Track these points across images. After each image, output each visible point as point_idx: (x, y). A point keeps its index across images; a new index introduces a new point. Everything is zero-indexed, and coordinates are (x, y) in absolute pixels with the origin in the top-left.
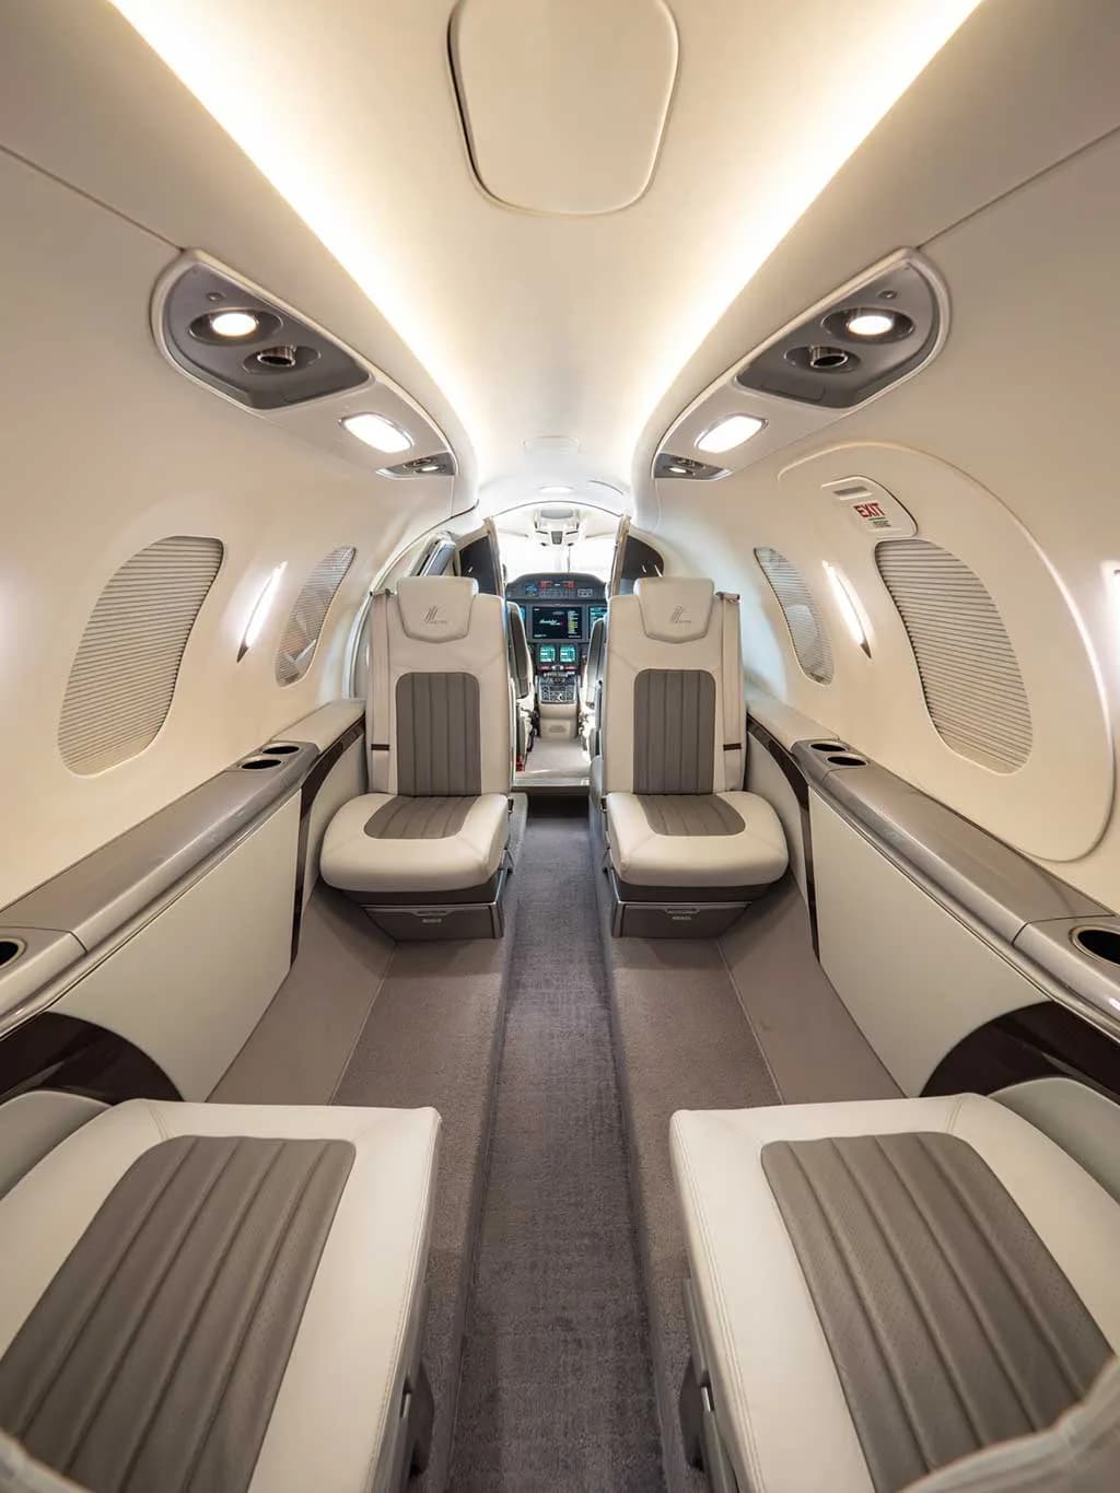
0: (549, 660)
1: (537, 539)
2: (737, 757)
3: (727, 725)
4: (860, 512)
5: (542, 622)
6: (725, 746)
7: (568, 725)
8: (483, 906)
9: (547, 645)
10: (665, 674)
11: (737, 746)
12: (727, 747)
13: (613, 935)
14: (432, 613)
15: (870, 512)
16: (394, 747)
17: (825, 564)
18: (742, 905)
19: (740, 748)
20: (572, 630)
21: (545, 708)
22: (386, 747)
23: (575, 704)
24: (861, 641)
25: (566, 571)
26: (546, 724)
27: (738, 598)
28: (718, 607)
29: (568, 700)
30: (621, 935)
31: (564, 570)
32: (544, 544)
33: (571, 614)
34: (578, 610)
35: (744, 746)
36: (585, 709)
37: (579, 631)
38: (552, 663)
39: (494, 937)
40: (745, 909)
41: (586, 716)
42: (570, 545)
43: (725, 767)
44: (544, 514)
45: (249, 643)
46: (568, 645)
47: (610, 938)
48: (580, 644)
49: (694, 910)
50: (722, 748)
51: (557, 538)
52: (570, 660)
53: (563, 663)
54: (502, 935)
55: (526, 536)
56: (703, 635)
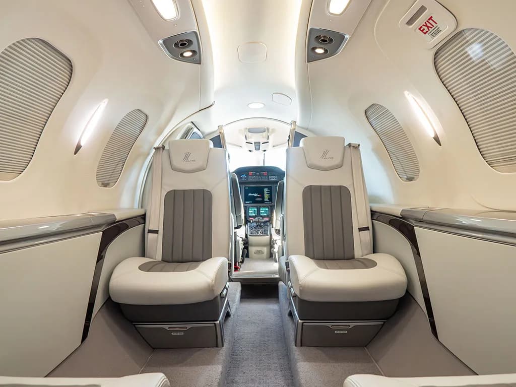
0: (254, 215)
1: (247, 147)
2: (367, 236)
3: (360, 217)
4: (422, 31)
5: (250, 194)
6: (359, 228)
7: (265, 250)
8: (210, 324)
9: (253, 207)
10: (320, 187)
11: (367, 229)
12: (360, 230)
13: (296, 345)
14: (187, 157)
15: (428, 27)
16: (161, 232)
17: (406, 93)
18: (379, 323)
19: (369, 230)
20: (266, 199)
21: (252, 239)
22: (156, 232)
23: (269, 236)
24: (433, 135)
25: (262, 165)
26: (252, 250)
27: (359, 146)
28: (348, 151)
29: (265, 234)
30: (302, 345)
31: (261, 164)
32: (250, 151)
33: (266, 190)
34: (270, 188)
35: (371, 228)
36: (276, 237)
37: (270, 199)
38: (256, 216)
39: (217, 346)
40: (383, 325)
41: (276, 240)
42: (265, 151)
43: (361, 242)
44: (251, 131)
45: (82, 144)
46: (264, 207)
47: (294, 347)
48: (271, 206)
49: (350, 326)
50: (358, 230)
51: (257, 145)
52: (265, 215)
53: (262, 216)
54: (223, 346)
55: (241, 147)
56: (340, 166)
